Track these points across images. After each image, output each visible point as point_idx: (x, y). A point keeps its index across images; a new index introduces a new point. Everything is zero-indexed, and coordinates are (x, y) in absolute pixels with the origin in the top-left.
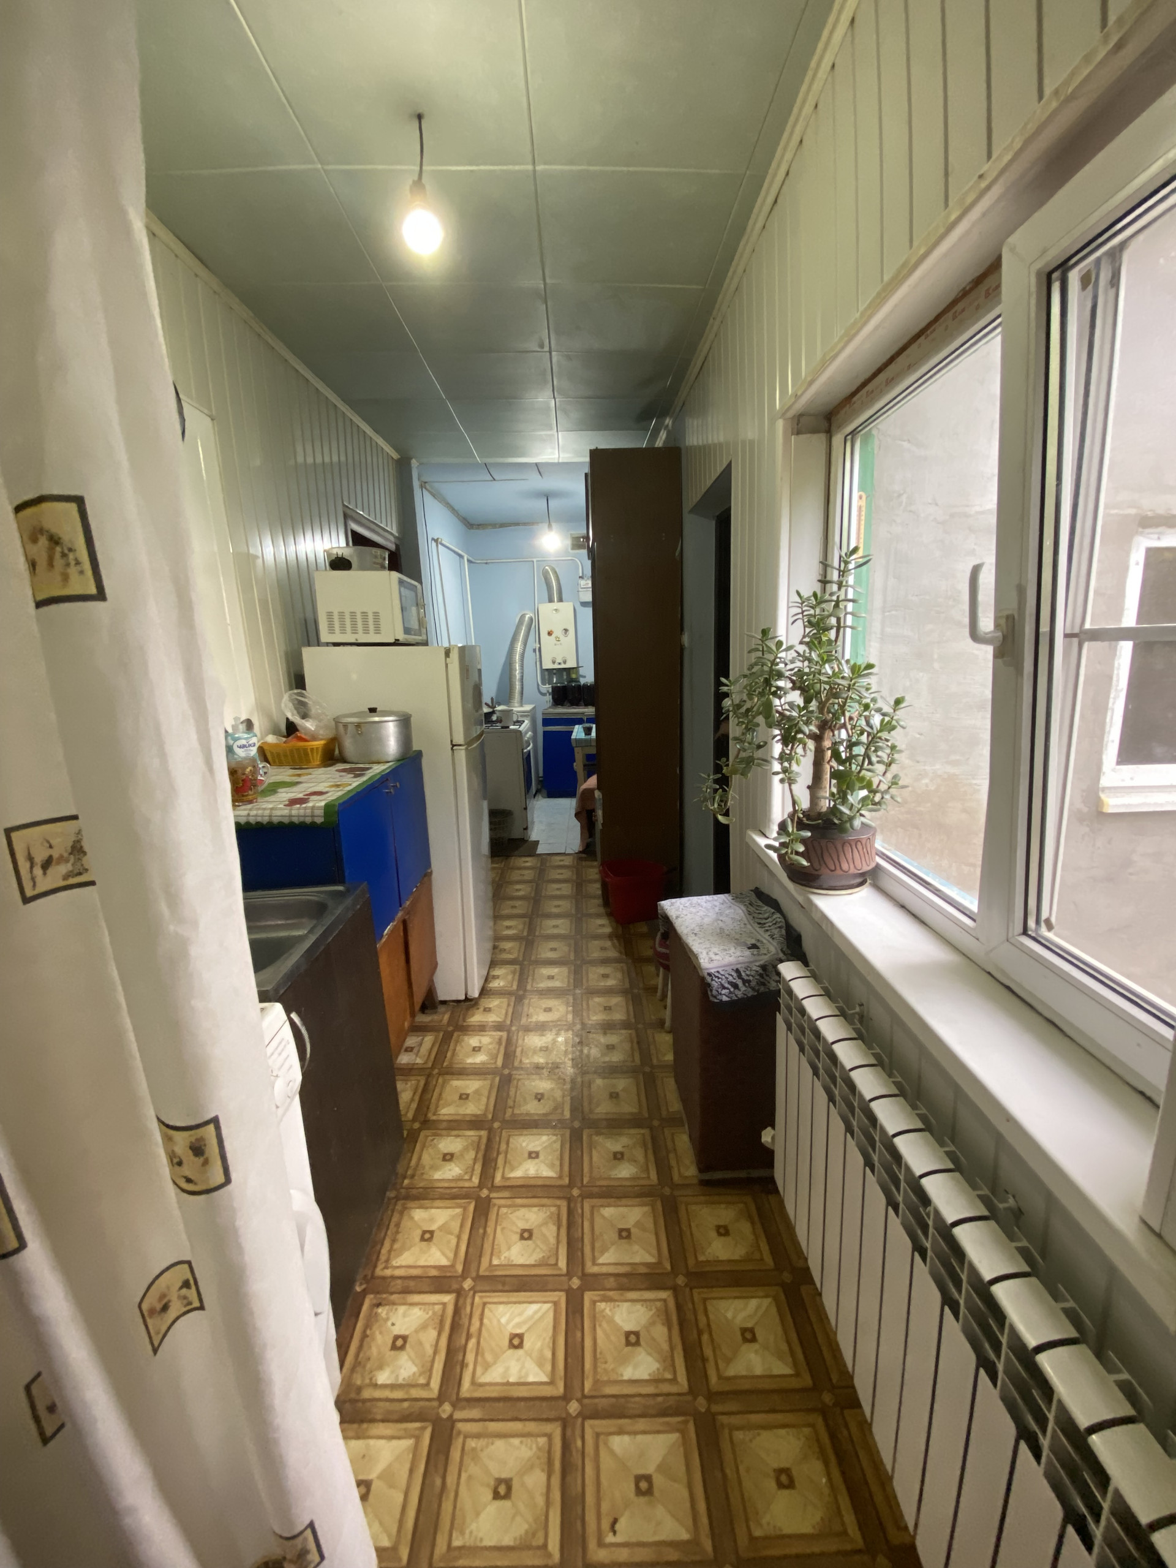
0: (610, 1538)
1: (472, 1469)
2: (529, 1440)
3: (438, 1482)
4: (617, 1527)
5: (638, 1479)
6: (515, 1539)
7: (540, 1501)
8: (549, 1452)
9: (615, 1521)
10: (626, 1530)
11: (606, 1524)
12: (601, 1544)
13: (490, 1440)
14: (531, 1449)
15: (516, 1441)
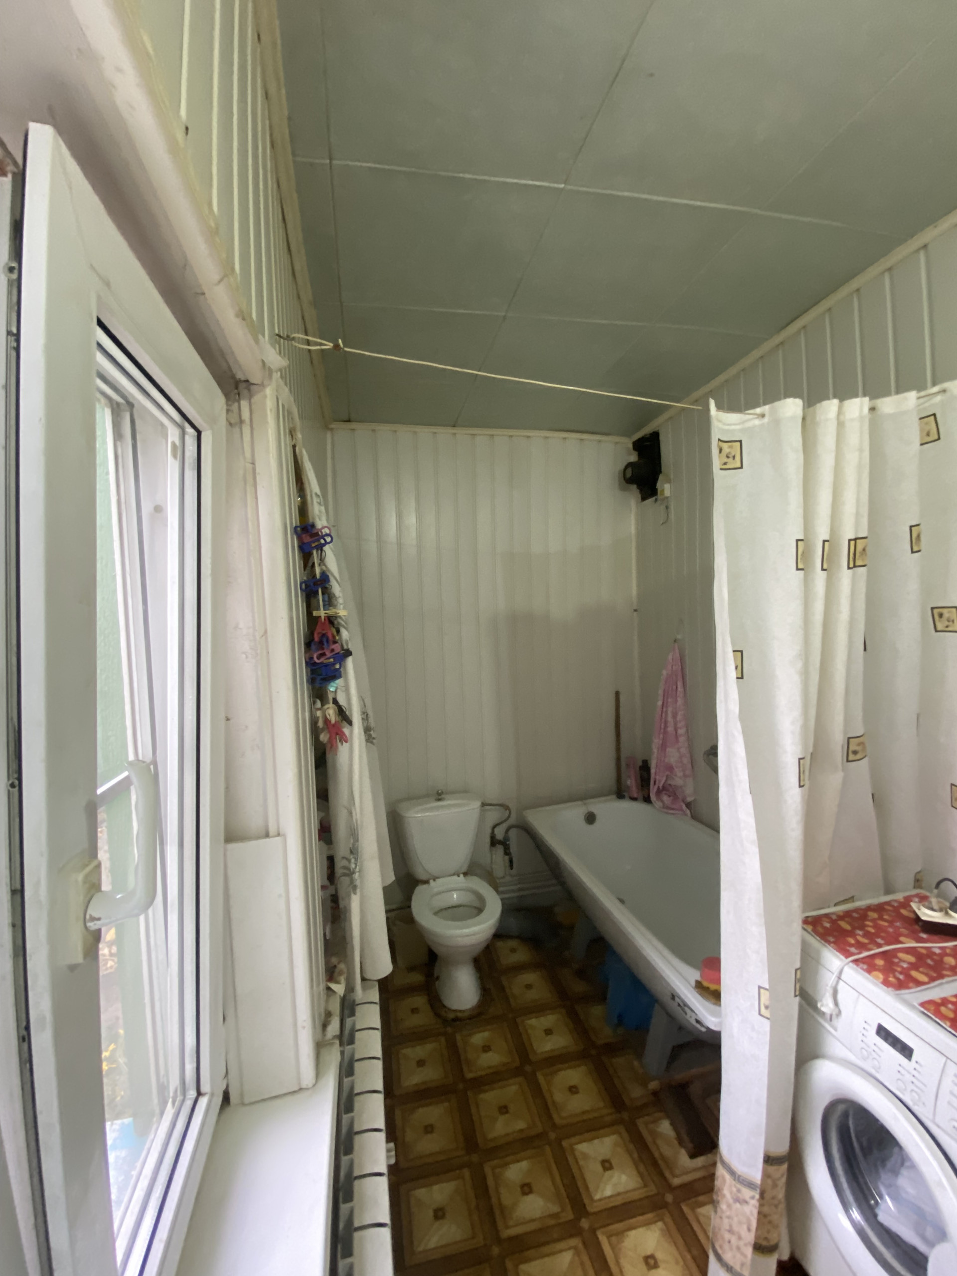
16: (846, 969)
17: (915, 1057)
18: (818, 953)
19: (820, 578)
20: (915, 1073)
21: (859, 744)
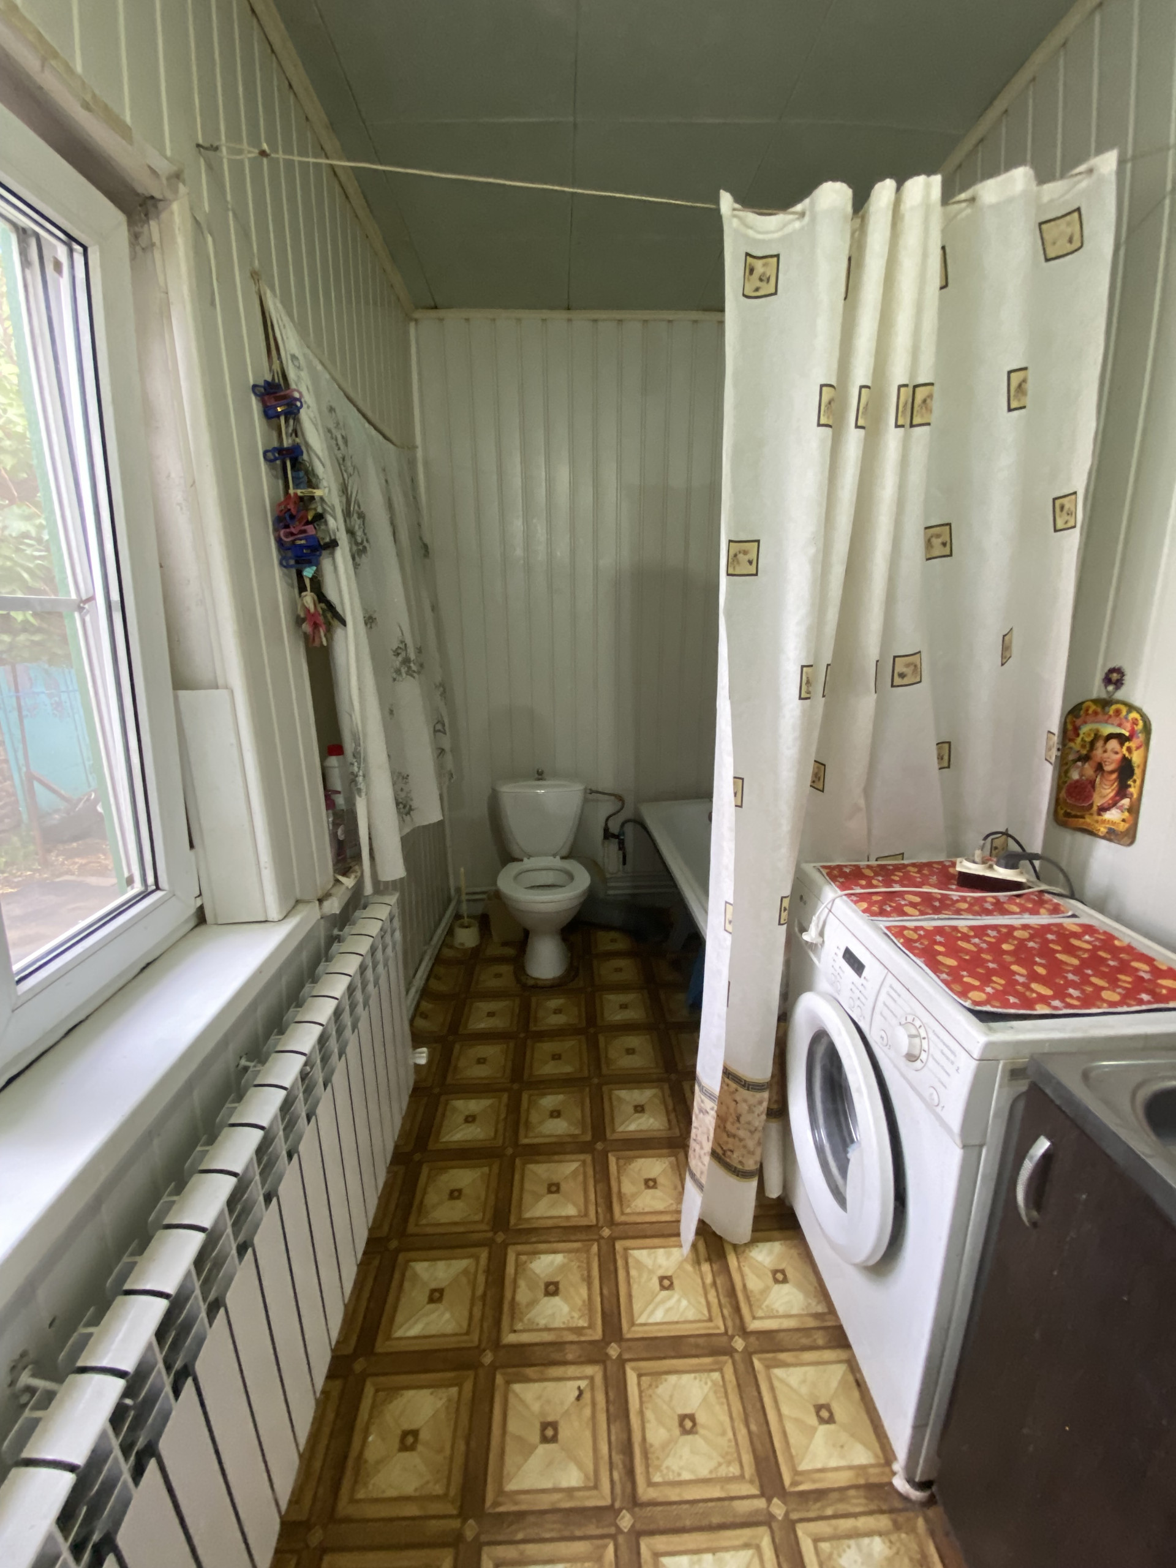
0: (583, 1384)
1: (725, 1442)
2: (671, 1477)
3: (753, 1427)
4: (577, 1393)
5: (554, 1439)
6: (666, 1380)
7: (649, 1415)
8: (647, 1466)
9: (578, 1398)
10: (570, 1390)
11: (587, 1396)
12: (592, 1379)
13: (714, 1476)
14: (668, 1468)
15: (686, 1476)
16: (838, 901)
17: (865, 973)
18: (820, 890)
19: (854, 440)
20: (861, 988)
21: (908, 665)
